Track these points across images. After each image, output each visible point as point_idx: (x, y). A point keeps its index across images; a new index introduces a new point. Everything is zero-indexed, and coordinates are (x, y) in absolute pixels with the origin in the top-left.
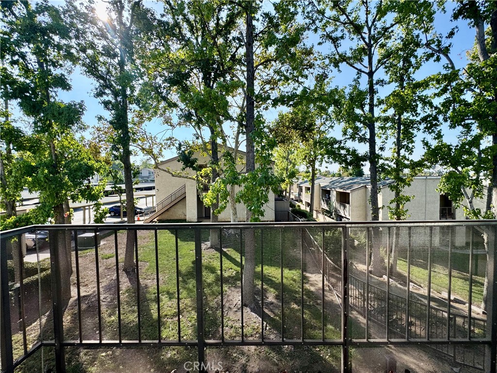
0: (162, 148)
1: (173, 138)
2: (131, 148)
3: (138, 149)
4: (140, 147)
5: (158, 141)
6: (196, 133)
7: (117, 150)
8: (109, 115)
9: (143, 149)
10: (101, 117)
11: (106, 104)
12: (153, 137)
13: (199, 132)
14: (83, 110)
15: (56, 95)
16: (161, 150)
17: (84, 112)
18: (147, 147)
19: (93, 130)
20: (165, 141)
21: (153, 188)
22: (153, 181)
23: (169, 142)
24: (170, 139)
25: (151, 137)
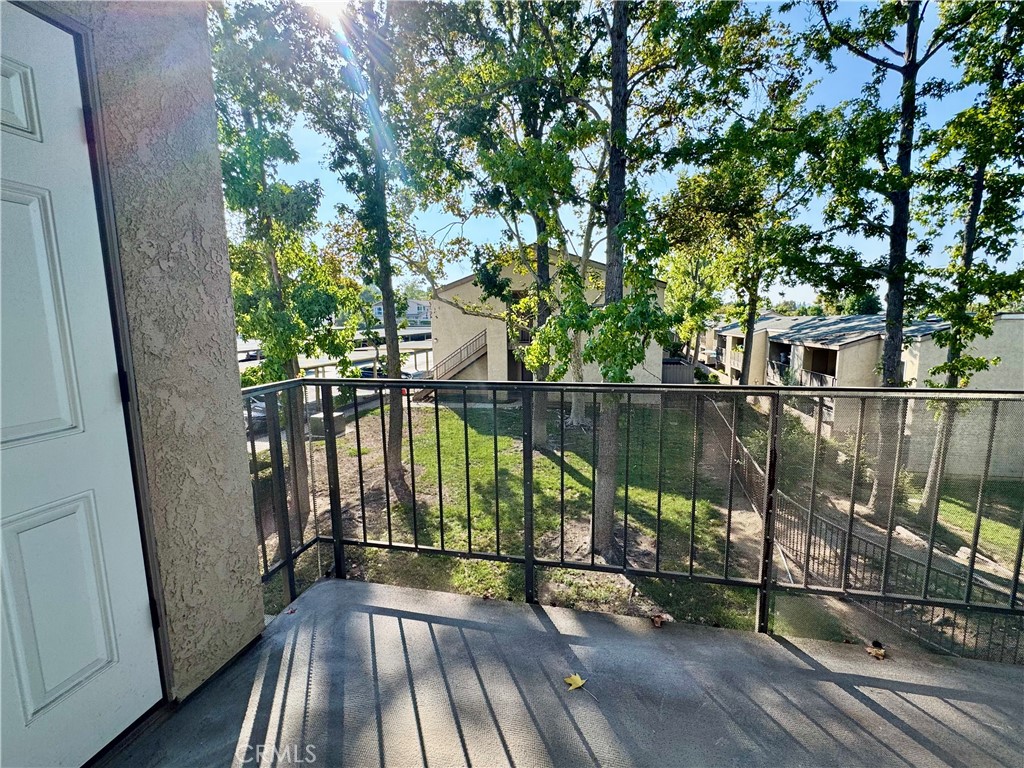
0: (444, 260)
1: (464, 239)
2: (393, 261)
3: (403, 263)
4: (406, 260)
5: (436, 246)
6: (508, 228)
7: (369, 265)
8: (354, 202)
9: (411, 263)
10: (343, 206)
11: (350, 180)
12: (427, 238)
13: (513, 226)
14: (318, 196)
15: (276, 172)
16: (441, 264)
17: (320, 199)
18: (416, 258)
19: (328, 230)
20: (449, 247)
21: (429, 336)
22: (427, 323)
23: (456, 247)
24: (458, 241)
25: (425, 240)
